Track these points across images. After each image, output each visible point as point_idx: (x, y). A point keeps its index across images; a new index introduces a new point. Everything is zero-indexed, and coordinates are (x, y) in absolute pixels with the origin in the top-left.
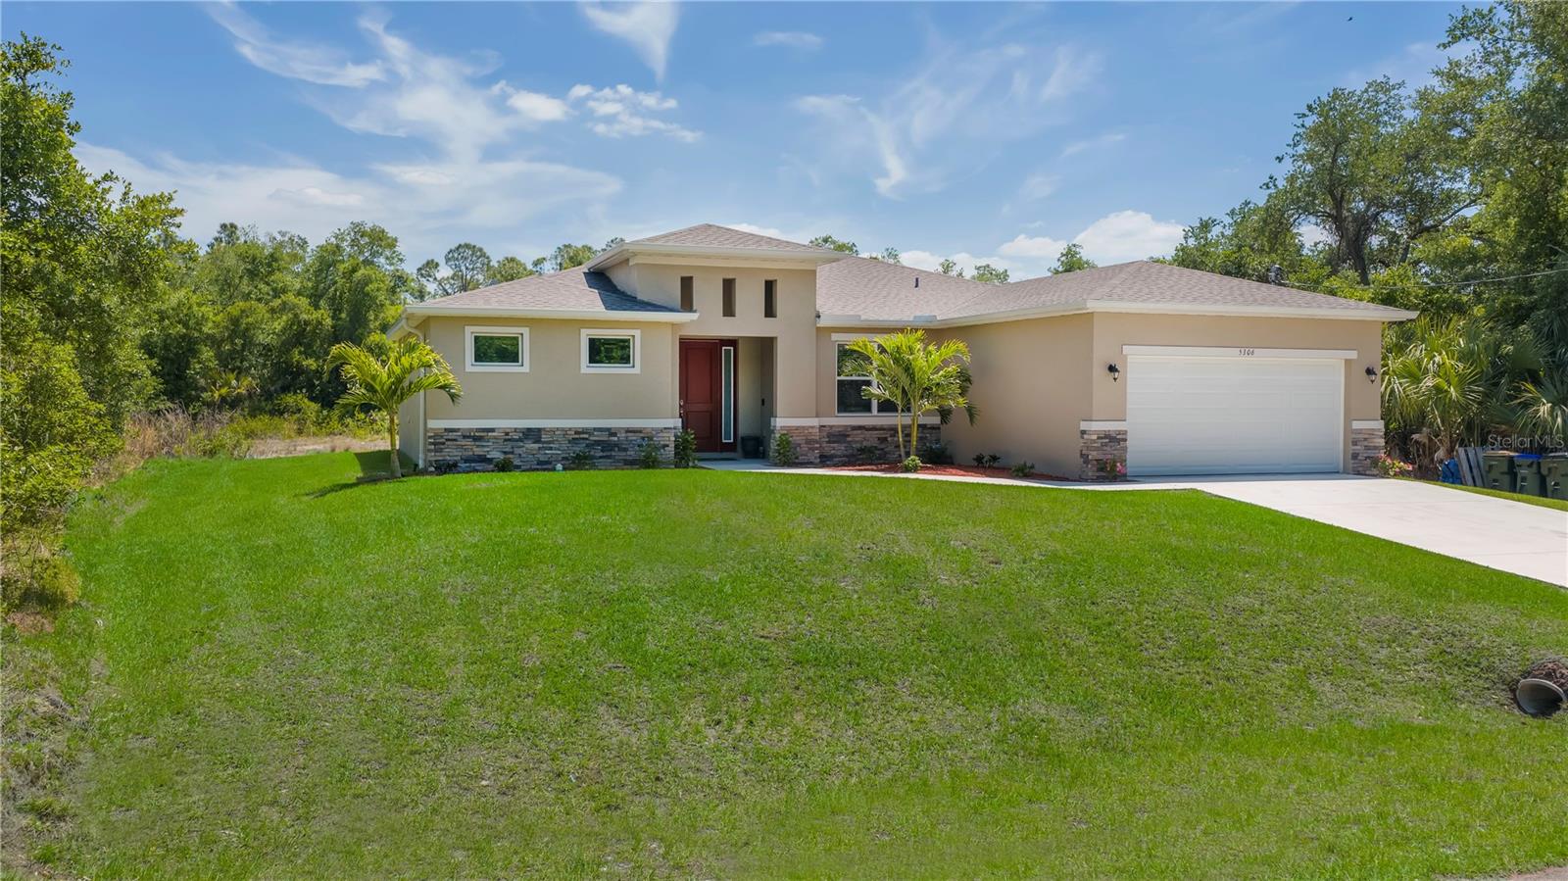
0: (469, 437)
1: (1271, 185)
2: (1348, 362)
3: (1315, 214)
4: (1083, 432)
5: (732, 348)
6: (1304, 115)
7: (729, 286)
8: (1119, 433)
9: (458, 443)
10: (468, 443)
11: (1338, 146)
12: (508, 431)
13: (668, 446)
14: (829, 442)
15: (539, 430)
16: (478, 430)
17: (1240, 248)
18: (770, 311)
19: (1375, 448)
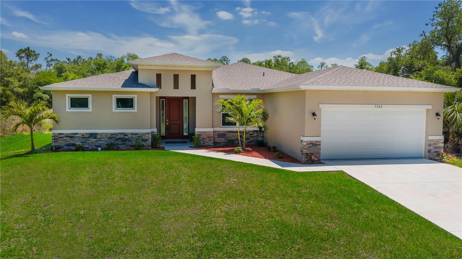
0: (68, 136)
1: (423, 35)
2: (428, 110)
3: (440, 45)
4: (302, 141)
5: (187, 100)
6: (438, 8)
7: (176, 77)
8: (317, 142)
9: (64, 139)
10: (68, 139)
11: (449, 19)
12: (83, 134)
13: (148, 140)
14: (217, 137)
15: (96, 134)
16: (72, 134)
17: (412, 58)
18: (193, 86)
19: (439, 147)
